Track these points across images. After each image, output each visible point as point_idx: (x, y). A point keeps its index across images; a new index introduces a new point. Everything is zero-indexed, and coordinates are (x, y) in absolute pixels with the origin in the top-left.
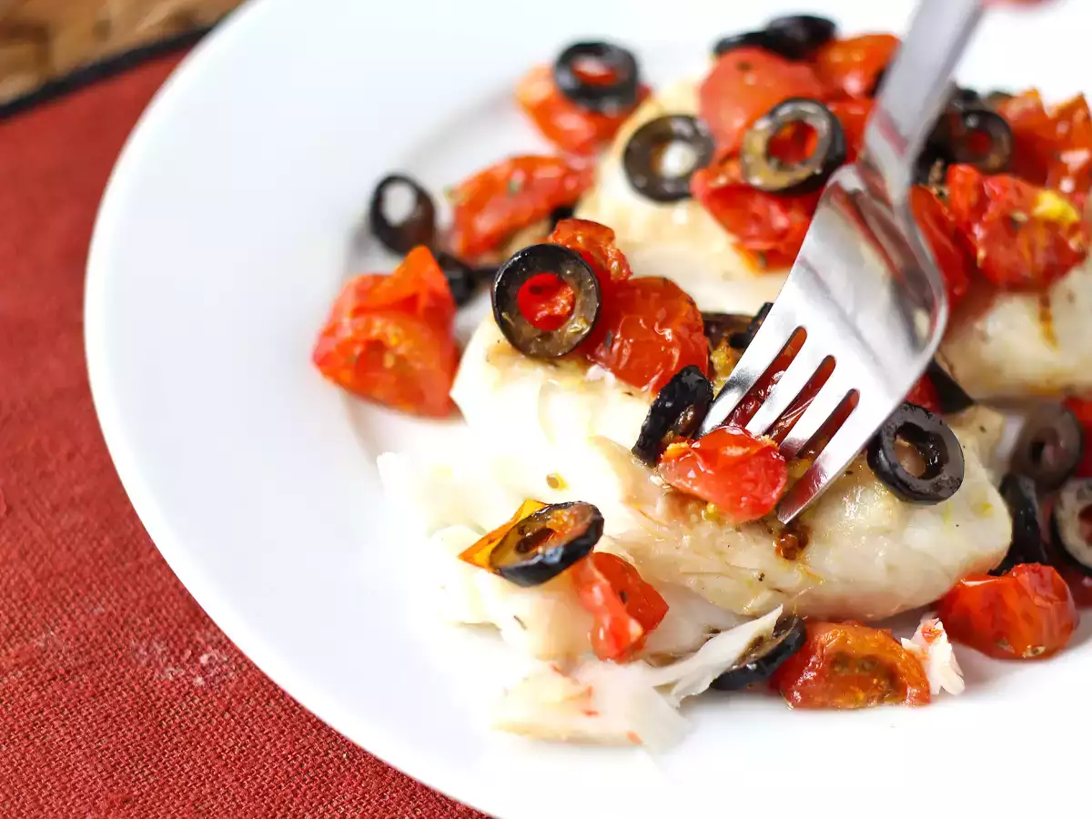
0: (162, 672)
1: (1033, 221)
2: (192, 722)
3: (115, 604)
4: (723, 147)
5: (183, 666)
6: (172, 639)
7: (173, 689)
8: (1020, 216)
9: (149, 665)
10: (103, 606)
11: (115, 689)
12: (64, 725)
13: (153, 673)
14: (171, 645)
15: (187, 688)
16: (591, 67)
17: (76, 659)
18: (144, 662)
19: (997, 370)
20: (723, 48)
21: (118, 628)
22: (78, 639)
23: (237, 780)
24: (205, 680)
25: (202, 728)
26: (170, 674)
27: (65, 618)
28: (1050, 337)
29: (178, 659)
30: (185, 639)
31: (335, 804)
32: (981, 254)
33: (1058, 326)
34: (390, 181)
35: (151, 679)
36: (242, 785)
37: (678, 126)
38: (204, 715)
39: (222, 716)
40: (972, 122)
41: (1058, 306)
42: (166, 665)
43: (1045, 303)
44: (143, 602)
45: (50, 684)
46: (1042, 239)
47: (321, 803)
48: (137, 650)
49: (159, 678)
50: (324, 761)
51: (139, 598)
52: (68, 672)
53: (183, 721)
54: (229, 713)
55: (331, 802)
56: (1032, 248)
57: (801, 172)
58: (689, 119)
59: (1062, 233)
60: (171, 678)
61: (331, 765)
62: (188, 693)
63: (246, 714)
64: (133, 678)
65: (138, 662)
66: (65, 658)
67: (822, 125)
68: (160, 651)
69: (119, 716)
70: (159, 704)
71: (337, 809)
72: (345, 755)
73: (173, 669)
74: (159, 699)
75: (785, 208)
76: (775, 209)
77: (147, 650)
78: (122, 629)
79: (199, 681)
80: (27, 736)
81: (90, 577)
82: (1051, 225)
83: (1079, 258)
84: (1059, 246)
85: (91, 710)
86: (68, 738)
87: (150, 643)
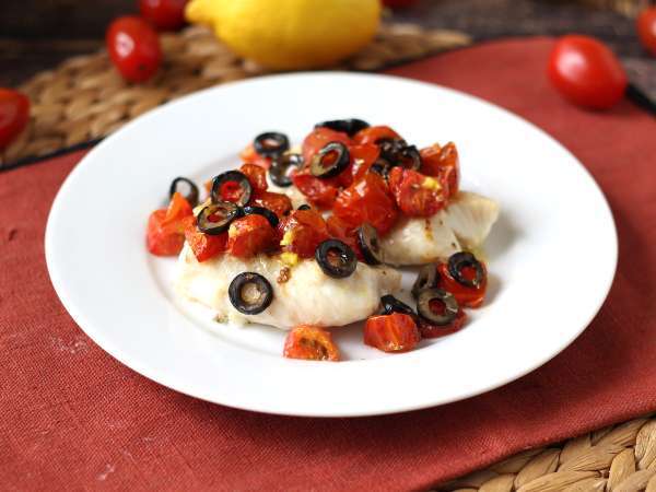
0: (60, 348)
1: (421, 189)
2: (67, 365)
4: (307, 163)
5: (68, 347)
7: (62, 354)
8: (416, 186)
9: (55, 345)
10: (42, 326)
13: (56, 348)
14: (65, 339)
15: (68, 354)
16: (272, 143)
17: (27, 342)
18: (53, 345)
19: (408, 250)
20: (317, 127)
22: (29, 336)
24: (76, 351)
27: (26, 329)
28: (430, 237)
29: (67, 344)
30: (71, 338)
32: (398, 200)
33: (433, 233)
34: (179, 179)
35: (55, 350)
36: (81, 386)
37: (294, 159)
38: (72, 363)
39: (79, 363)
40: (405, 153)
41: (433, 225)
42: (61, 346)
43: (428, 222)
46: (425, 195)
48: (51, 341)
49: (58, 350)
53: (64, 365)
56: (420, 200)
57: (329, 169)
58: (298, 156)
59: (434, 194)
60: (62, 350)
64: (48, 350)
65: (51, 345)
66: (23, 341)
67: (340, 151)
68: (60, 341)
70: (56, 358)
73: (64, 347)
75: (326, 185)
76: (321, 185)
77: (55, 341)
78: (47, 333)
79: (73, 352)
82: (430, 190)
83: (441, 205)
84: (432, 199)
87: (57, 339)
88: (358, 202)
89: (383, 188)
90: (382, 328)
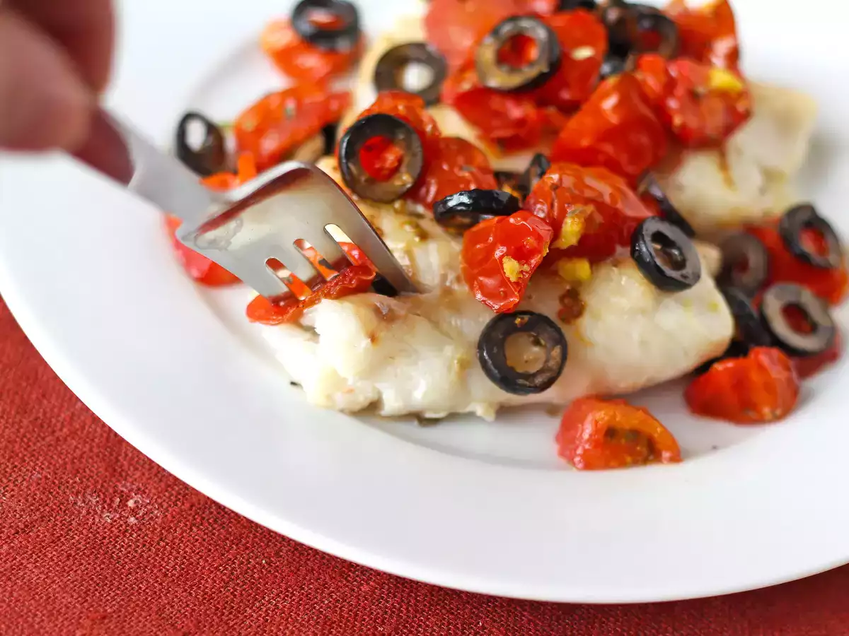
0: (101, 517)
2: (136, 552)
3: (48, 470)
4: (455, 63)
5: (116, 511)
6: (101, 491)
7: (113, 529)
8: (701, 90)
9: (88, 513)
10: (39, 473)
11: (68, 535)
12: (36, 567)
13: (94, 519)
14: (102, 496)
15: (124, 527)
17: (30, 516)
18: (84, 512)
21: (56, 488)
22: (27, 500)
23: (186, 590)
24: (137, 519)
25: (145, 556)
26: (107, 518)
27: (11, 485)
28: (729, 182)
29: (110, 505)
30: (111, 490)
31: (267, 599)
32: (677, 121)
34: (188, 117)
35: (93, 524)
36: (190, 594)
37: (412, 53)
38: (144, 545)
39: (158, 544)
40: (646, 24)
41: (732, 158)
42: (102, 512)
43: (722, 154)
44: (69, 467)
45: (15, 537)
46: (718, 106)
47: (256, 599)
48: (76, 503)
49: (100, 522)
50: (249, 568)
51: (65, 463)
52: (26, 526)
53: (129, 552)
54: (163, 541)
55: (264, 598)
56: (712, 114)
58: (419, 46)
59: (732, 100)
60: (109, 521)
61: (255, 571)
62: (126, 531)
63: (177, 541)
64: (79, 524)
65: (80, 512)
66: (21, 516)
67: (540, 34)
68: (94, 501)
69: (78, 554)
70: (106, 541)
71: (269, 602)
72: (264, 562)
73: (108, 514)
74: (104, 538)
76: (509, 104)
77: (84, 502)
78: (59, 488)
79: (132, 520)
80: (9, 579)
81: (21, 452)
82: (724, 94)
84: (732, 110)
85: (54, 553)
86: (43, 576)
87: (84, 496)
88: (610, 134)
89: (645, 98)
90: (740, 383)
